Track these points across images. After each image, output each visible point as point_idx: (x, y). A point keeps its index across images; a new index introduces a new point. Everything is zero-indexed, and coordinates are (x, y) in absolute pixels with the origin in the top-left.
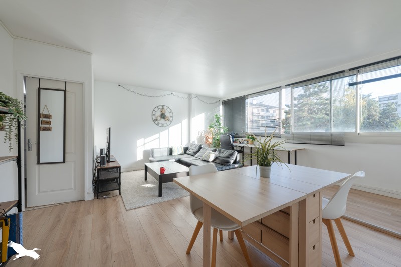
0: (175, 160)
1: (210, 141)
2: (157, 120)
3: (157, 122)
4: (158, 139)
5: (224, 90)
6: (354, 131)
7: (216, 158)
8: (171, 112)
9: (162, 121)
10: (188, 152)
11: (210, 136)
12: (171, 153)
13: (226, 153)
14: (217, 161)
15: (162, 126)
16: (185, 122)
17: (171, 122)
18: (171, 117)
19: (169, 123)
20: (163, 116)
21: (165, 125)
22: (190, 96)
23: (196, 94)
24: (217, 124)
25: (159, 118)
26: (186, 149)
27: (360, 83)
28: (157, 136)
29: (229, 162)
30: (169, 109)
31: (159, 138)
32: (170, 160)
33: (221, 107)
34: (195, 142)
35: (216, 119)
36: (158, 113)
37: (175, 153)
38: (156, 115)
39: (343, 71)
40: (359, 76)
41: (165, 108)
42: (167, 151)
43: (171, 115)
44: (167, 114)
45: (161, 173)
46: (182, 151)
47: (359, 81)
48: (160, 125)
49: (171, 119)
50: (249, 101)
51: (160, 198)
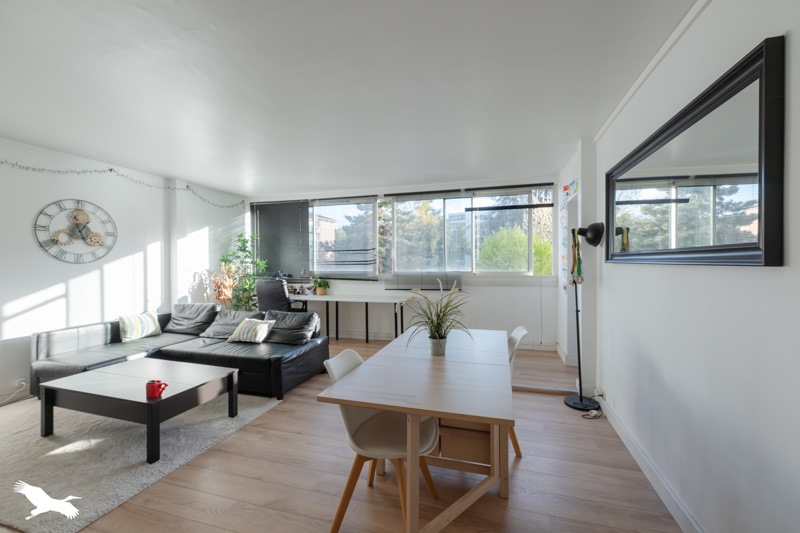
0: (145, 354)
1: (228, 293)
2: (55, 242)
3: (54, 250)
4: (63, 300)
5: (253, 180)
6: (470, 270)
7: (271, 333)
8: (110, 220)
9: (78, 246)
10: (170, 326)
11: (229, 282)
12: (116, 334)
13: (292, 320)
14: (275, 338)
15: (77, 262)
16: (155, 249)
17: (110, 249)
18: (108, 234)
19: (100, 252)
20: (78, 230)
21: (87, 258)
22: (169, 183)
23: (188, 182)
24: (240, 253)
25: (63, 238)
26: (165, 320)
27: (476, 209)
28: (58, 289)
29: (303, 337)
30: (99, 213)
31: (66, 296)
32: (130, 358)
33: (248, 215)
34: (185, 298)
35: (239, 244)
36: (61, 223)
37: (132, 334)
38: (53, 229)
39: (459, 191)
40: (475, 199)
41: (88, 208)
42: (103, 332)
43: (110, 229)
44: (95, 226)
45: (149, 398)
46: (153, 326)
47: (474, 206)
48: (69, 257)
49: (109, 241)
50: (315, 211)
51: (156, 464)
